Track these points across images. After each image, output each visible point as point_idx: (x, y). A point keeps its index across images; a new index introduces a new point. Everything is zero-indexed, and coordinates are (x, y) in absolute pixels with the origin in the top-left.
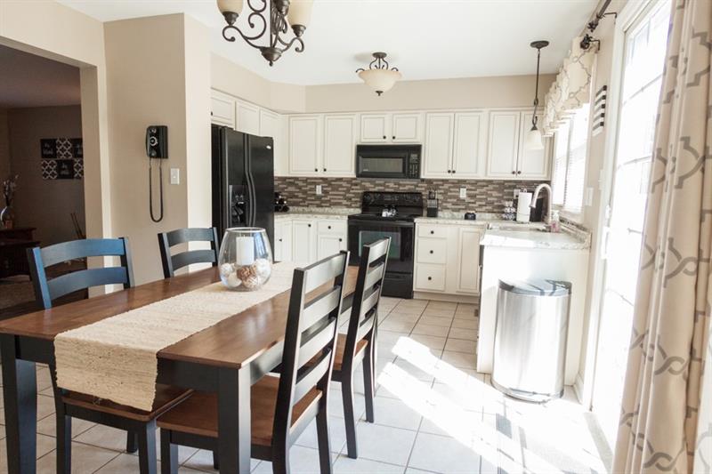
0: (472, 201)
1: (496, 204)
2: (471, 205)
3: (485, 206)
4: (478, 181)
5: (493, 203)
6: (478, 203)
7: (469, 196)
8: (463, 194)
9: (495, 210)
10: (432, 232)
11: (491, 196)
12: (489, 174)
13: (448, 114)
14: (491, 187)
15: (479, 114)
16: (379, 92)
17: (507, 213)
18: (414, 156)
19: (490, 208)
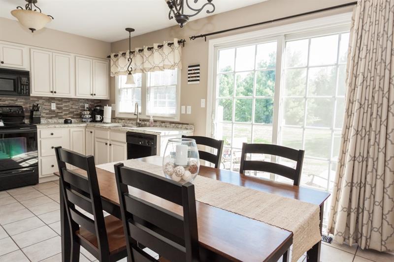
0: (60, 111)
1: (75, 113)
2: (59, 114)
3: (69, 114)
4: (62, 99)
5: (73, 112)
6: (64, 113)
7: (58, 108)
8: (54, 106)
9: (75, 117)
10: (52, 134)
11: (72, 108)
12: (77, 95)
13: (49, 53)
14: (71, 102)
15: (69, 56)
16: (32, 30)
17: (86, 118)
18: (24, 79)
19: (72, 115)
